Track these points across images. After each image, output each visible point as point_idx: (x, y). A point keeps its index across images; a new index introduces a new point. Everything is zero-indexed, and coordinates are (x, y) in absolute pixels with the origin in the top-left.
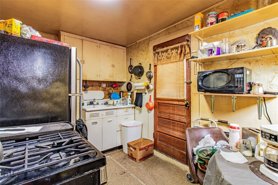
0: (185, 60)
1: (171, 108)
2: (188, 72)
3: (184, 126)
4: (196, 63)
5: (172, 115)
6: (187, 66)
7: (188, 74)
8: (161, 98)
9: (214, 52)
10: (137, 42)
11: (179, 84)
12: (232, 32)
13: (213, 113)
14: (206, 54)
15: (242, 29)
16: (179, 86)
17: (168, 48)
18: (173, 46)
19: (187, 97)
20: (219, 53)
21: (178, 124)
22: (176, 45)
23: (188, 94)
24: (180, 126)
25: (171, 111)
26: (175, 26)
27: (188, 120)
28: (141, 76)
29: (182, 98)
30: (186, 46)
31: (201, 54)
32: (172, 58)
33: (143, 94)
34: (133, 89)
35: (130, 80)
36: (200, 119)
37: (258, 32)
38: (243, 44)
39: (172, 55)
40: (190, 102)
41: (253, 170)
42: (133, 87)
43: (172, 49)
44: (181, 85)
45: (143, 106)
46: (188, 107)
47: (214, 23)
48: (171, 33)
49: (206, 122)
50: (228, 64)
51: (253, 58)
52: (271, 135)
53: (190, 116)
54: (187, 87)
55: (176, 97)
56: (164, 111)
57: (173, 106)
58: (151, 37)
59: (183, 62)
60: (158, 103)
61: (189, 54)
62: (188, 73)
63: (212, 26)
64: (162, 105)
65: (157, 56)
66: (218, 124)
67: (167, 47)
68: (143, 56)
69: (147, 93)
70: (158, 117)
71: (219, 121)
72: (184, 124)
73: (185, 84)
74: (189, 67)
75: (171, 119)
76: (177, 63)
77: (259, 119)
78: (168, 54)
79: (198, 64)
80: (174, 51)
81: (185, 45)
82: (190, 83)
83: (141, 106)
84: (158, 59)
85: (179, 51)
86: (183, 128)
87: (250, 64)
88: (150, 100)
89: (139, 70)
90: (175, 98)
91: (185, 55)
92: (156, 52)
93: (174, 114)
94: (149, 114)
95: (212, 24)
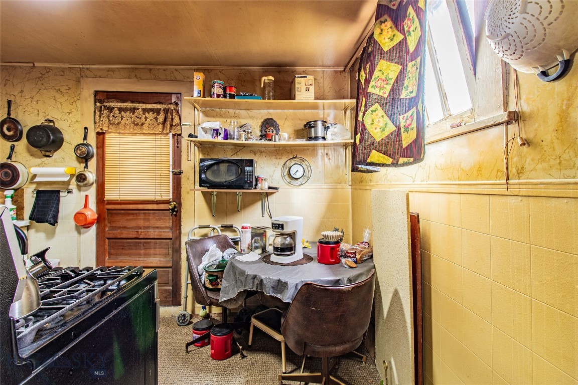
0: (171, 135)
1: (142, 217)
2: (176, 154)
3: (167, 244)
4: (191, 143)
5: (143, 230)
6: (175, 145)
7: (176, 158)
8: (118, 200)
9: (220, 134)
10: (36, 64)
11: (159, 174)
12: (238, 111)
13: (213, 216)
14: (210, 134)
15: (248, 111)
16: (160, 177)
17: (136, 105)
18: (148, 106)
19: (173, 196)
20: (226, 137)
21: (156, 243)
22: (154, 105)
23: (175, 191)
24: (160, 247)
25: (141, 223)
26: (150, 70)
27: (177, 233)
28: (55, 151)
29: (165, 198)
30: (174, 111)
31: (203, 133)
32: (145, 127)
33: (62, 194)
34: (23, 181)
35: (10, 157)
36: (198, 227)
37: (262, 121)
38: (249, 131)
39: (145, 121)
40: (180, 204)
41: (266, 262)
42: (23, 176)
43: (145, 111)
44: (163, 177)
45: (59, 221)
46: (177, 212)
47: (222, 96)
48: (141, 78)
49: (204, 231)
50: (233, 151)
51: (258, 148)
52: (279, 225)
53: (180, 226)
54: (174, 179)
55: (154, 197)
56: (124, 226)
57: (144, 214)
58: (88, 69)
59: (167, 137)
60: (108, 210)
61: (179, 126)
62: (176, 156)
63: (218, 99)
64: (117, 214)
65: (109, 116)
66: (222, 231)
67: (133, 102)
68: (58, 103)
69: (75, 190)
70: (108, 239)
71: (222, 227)
72: (168, 241)
73: (171, 174)
74: (178, 147)
75: (141, 237)
76: (157, 137)
77: (263, 216)
78: (136, 116)
79: (193, 145)
80: (150, 116)
81: (172, 110)
82: (181, 173)
83: (54, 222)
84: (109, 120)
85: (161, 118)
86: (165, 248)
87: (255, 154)
88: (86, 206)
89: (52, 137)
90: (152, 198)
91: (171, 126)
92: (104, 106)
93: (148, 227)
94: (82, 236)
95: (218, 96)
